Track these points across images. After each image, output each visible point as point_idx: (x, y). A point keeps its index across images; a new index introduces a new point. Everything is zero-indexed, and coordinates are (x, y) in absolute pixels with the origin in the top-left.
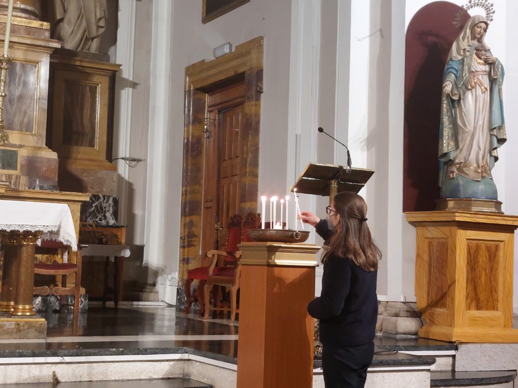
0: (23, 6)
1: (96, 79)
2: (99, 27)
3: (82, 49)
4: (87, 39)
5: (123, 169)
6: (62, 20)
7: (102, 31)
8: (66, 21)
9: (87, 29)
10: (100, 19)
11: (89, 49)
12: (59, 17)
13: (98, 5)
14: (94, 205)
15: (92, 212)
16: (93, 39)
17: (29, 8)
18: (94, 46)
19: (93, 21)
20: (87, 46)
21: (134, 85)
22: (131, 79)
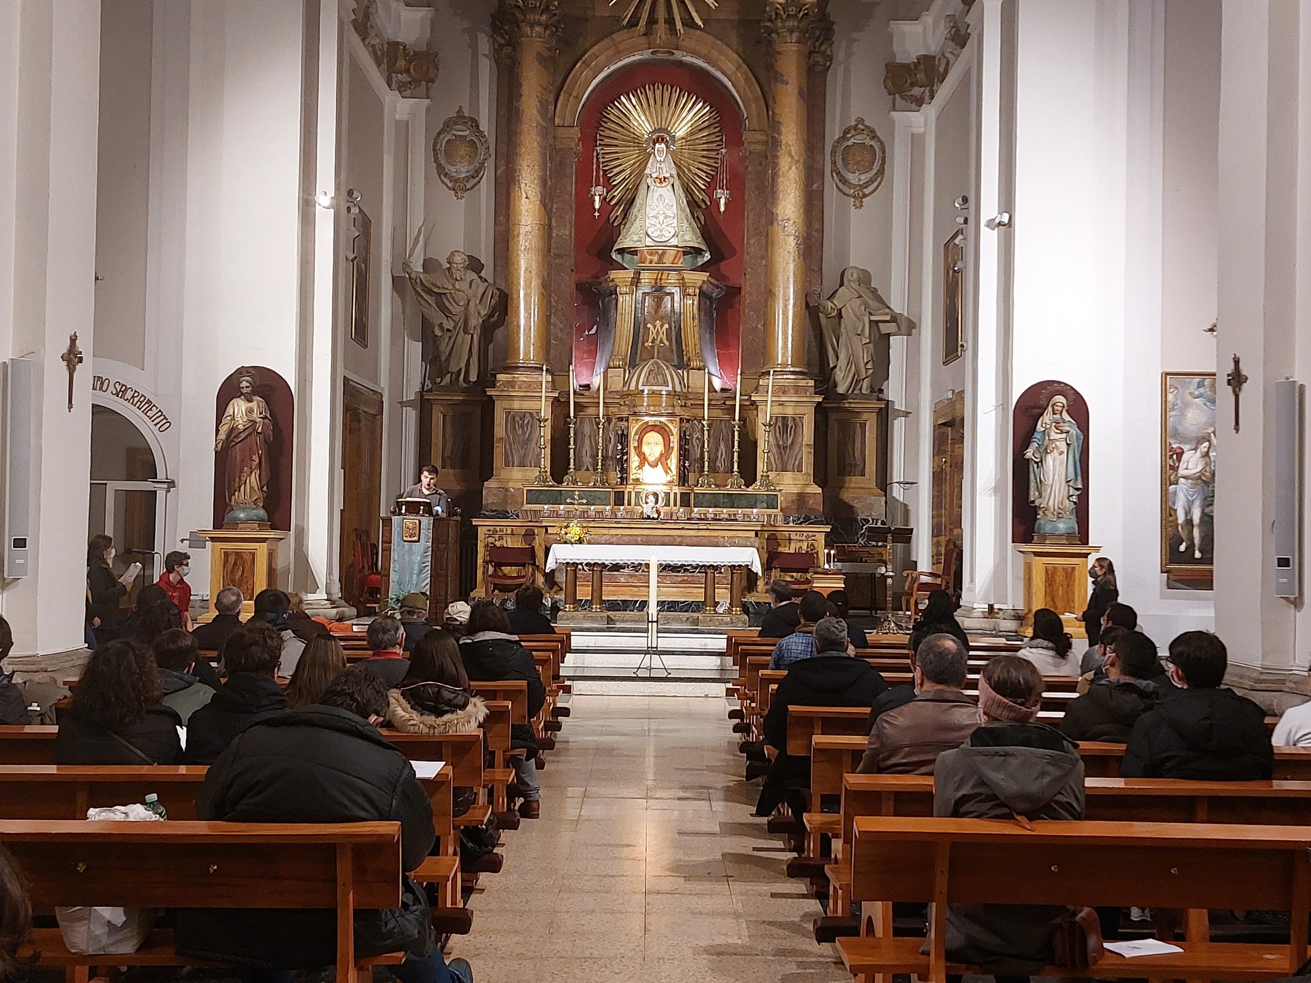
0: (792, 369)
1: (865, 416)
2: (867, 369)
3: (853, 391)
4: (857, 381)
5: (897, 492)
6: (835, 367)
7: (870, 371)
8: (838, 367)
9: (857, 371)
10: (868, 362)
11: (861, 389)
12: (831, 366)
13: (865, 350)
14: (864, 527)
15: (862, 534)
16: (864, 379)
17: (797, 370)
18: (865, 384)
19: (862, 365)
20: (859, 386)
21: (906, 414)
22: (904, 409)
